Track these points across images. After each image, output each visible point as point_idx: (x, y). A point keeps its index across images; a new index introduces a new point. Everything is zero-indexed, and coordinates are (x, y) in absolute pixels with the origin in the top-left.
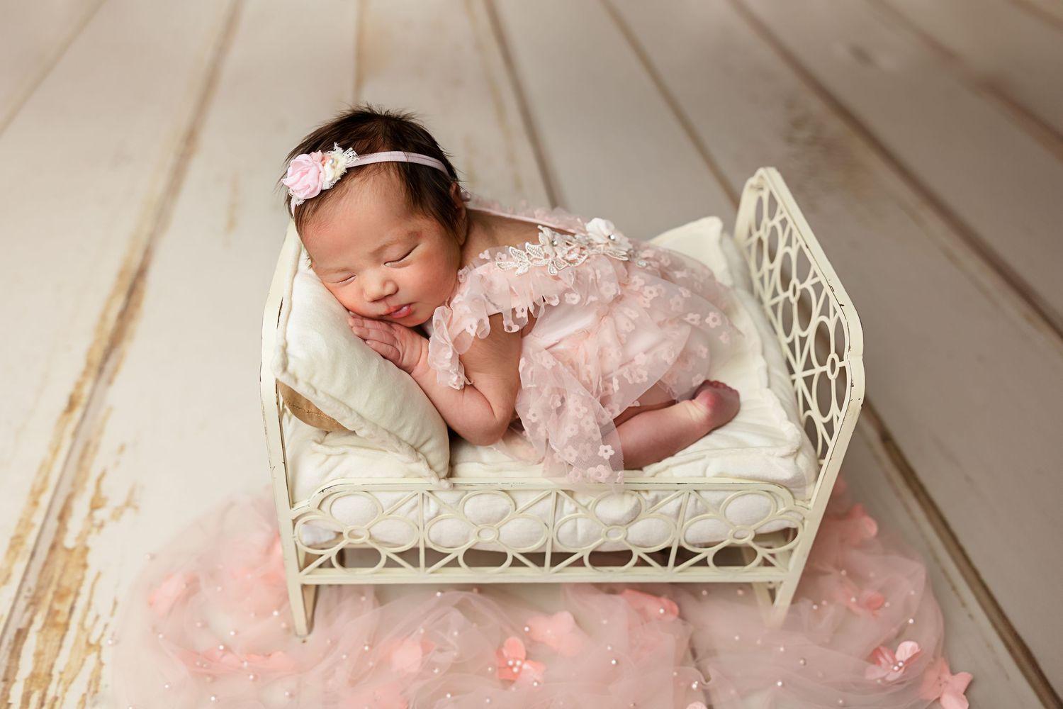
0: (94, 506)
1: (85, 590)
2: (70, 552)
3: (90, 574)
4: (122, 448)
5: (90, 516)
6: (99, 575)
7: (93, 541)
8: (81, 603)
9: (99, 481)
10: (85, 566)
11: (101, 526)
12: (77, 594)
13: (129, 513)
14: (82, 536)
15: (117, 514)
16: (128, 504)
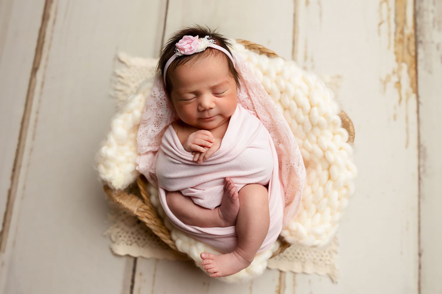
0: (398, 84)
1: (393, 43)
2: (403, 61)
3: (392, 49)
4: (395, 117)
5: (400, 77)
6: (389, 47)
7: (395, 65)
8: (393, 37)
9: (401, 100)
10: (396, 53)
11: (394, 73)
12: (395, 41)
13: (384, 78)
14: (400, 68)
15: (388, 78)
16: (385, 83)
